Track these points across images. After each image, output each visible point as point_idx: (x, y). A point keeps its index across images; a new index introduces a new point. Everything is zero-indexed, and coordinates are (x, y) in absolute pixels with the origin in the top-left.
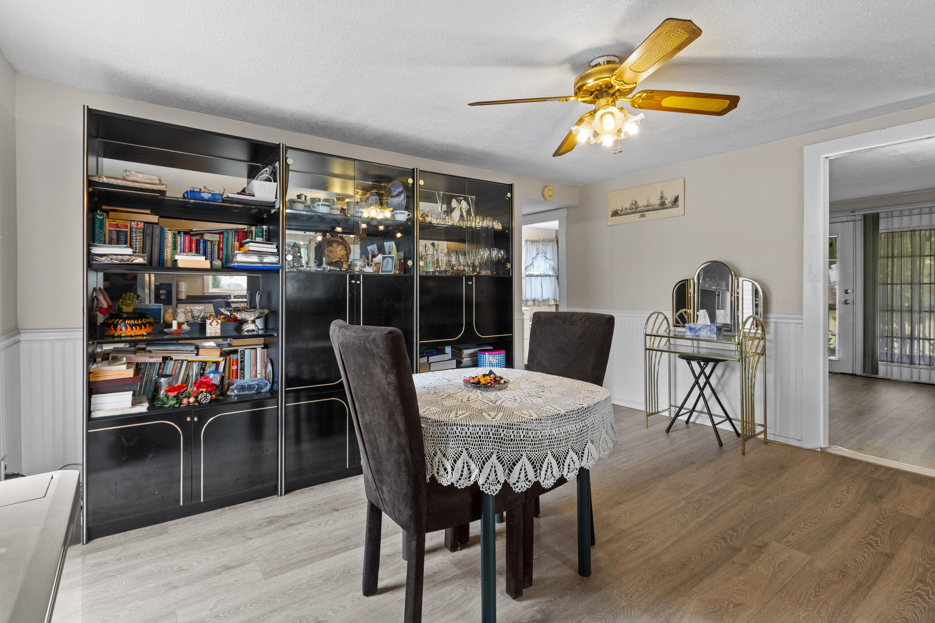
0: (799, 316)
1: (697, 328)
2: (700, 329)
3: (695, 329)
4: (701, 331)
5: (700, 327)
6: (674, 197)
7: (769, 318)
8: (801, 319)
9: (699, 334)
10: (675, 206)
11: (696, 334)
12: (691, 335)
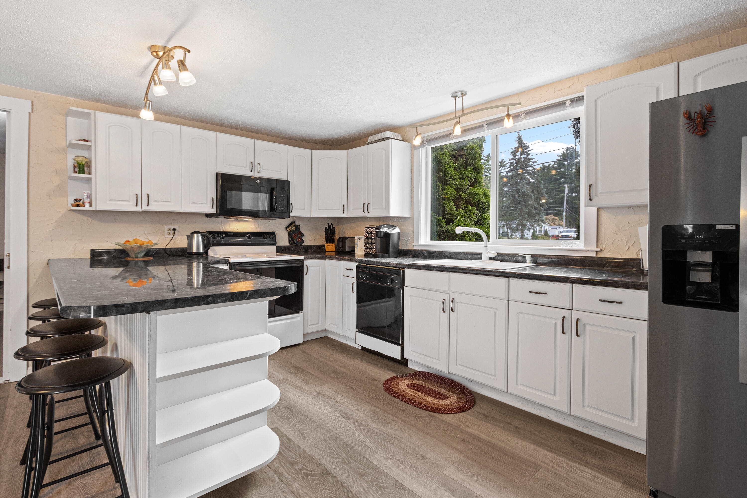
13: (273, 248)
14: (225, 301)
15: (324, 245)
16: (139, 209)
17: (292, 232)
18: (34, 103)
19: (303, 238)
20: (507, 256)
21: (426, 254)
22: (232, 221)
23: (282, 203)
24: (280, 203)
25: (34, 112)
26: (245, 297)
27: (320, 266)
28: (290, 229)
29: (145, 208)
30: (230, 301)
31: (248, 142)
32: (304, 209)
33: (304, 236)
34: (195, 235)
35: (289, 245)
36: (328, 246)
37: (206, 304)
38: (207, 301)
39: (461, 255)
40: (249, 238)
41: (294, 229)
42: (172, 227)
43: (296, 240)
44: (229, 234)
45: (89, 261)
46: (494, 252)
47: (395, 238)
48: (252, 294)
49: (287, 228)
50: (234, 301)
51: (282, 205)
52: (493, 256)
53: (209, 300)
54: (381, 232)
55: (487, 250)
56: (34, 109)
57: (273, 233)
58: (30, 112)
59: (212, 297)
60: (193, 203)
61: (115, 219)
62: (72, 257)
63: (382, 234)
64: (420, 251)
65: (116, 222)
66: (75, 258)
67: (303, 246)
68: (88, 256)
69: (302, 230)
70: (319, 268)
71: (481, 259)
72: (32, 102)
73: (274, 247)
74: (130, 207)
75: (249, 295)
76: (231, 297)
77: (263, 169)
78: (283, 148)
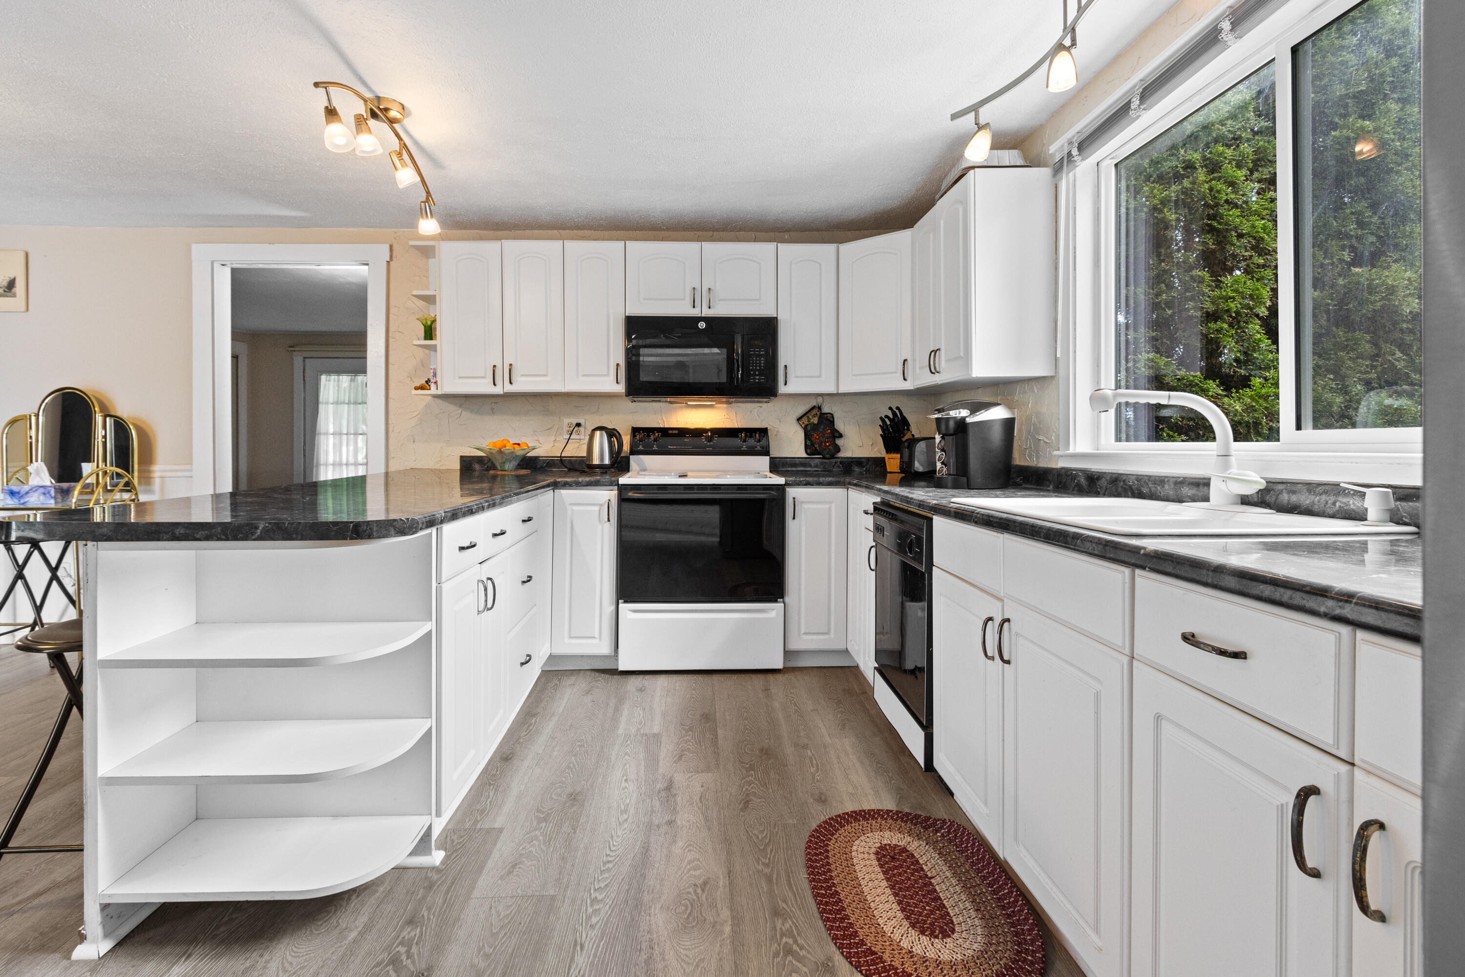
0: (188, 467)
1: (23, 492)
2: (27, 493)
3: (19, 493)
4: (29, 495)
5: (27, 490)
6: (8, 280)
7: (153, 472)
8: (191, 471)
9: (26, 500)
10: (9, 294)
11: (22, 501)
12: (12, 503)
13: (763, 462)
14: (207, 538)
15: (884, 458)
16: (498, 390)
17: (809, 428)
18: (394, 248)
19: (839, 442)
20: (1309, 491)
21: (1083, 481)
22: (681, 407)
23: (756, 366)
24: (753, 366)
25: (394, 259)
26: (253, 534)
27: (831, 503)
28: (805, 421)
29: (509, 388)
30: (219, 539)
31: (688, 249)
32: (820, 377)
33: (841, 436)
34: (598, 433)
35: (805, 456)
36: (892, 460)
37: (172, 540)
38: (174, 533)
39: (1166, 487)
40: (710, 439)
41: (816, 422)
42: (575, 421)
43: (820, 446)
44: (670, 432)
45: (458, 473)
46: (1255, 477)
47: (997, 435)
48: (268, 531)
49: (799, 419)
50: (227, 539)
51: (757, 370)
52: (1250, 490)
53: (177, 532)
54: (948, 420)
55: (1226, 466)
56: (394, 255)
57: (764, 432)
58: (388, 260)
59: (184, 527)
60: (584, 375)
61: (493, 409)
62: (437, 467)
63: (952, 424)
64: (1069, 473)
65: (493, 413)
66: (441, 468)
67: (838, 458)
68: (457, 466)
69: (839, 425)
70: (830, 509)
71: (1206, 499)
72: (391, 247)
73: (766, 460)
74: (484, 387)
75: (261, 532)
76: (222, 530)
77: (720, 300)
78: (766, 249)
